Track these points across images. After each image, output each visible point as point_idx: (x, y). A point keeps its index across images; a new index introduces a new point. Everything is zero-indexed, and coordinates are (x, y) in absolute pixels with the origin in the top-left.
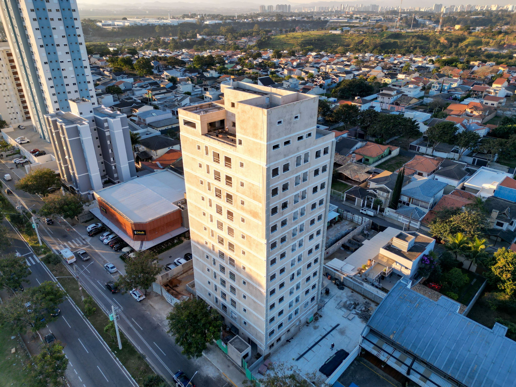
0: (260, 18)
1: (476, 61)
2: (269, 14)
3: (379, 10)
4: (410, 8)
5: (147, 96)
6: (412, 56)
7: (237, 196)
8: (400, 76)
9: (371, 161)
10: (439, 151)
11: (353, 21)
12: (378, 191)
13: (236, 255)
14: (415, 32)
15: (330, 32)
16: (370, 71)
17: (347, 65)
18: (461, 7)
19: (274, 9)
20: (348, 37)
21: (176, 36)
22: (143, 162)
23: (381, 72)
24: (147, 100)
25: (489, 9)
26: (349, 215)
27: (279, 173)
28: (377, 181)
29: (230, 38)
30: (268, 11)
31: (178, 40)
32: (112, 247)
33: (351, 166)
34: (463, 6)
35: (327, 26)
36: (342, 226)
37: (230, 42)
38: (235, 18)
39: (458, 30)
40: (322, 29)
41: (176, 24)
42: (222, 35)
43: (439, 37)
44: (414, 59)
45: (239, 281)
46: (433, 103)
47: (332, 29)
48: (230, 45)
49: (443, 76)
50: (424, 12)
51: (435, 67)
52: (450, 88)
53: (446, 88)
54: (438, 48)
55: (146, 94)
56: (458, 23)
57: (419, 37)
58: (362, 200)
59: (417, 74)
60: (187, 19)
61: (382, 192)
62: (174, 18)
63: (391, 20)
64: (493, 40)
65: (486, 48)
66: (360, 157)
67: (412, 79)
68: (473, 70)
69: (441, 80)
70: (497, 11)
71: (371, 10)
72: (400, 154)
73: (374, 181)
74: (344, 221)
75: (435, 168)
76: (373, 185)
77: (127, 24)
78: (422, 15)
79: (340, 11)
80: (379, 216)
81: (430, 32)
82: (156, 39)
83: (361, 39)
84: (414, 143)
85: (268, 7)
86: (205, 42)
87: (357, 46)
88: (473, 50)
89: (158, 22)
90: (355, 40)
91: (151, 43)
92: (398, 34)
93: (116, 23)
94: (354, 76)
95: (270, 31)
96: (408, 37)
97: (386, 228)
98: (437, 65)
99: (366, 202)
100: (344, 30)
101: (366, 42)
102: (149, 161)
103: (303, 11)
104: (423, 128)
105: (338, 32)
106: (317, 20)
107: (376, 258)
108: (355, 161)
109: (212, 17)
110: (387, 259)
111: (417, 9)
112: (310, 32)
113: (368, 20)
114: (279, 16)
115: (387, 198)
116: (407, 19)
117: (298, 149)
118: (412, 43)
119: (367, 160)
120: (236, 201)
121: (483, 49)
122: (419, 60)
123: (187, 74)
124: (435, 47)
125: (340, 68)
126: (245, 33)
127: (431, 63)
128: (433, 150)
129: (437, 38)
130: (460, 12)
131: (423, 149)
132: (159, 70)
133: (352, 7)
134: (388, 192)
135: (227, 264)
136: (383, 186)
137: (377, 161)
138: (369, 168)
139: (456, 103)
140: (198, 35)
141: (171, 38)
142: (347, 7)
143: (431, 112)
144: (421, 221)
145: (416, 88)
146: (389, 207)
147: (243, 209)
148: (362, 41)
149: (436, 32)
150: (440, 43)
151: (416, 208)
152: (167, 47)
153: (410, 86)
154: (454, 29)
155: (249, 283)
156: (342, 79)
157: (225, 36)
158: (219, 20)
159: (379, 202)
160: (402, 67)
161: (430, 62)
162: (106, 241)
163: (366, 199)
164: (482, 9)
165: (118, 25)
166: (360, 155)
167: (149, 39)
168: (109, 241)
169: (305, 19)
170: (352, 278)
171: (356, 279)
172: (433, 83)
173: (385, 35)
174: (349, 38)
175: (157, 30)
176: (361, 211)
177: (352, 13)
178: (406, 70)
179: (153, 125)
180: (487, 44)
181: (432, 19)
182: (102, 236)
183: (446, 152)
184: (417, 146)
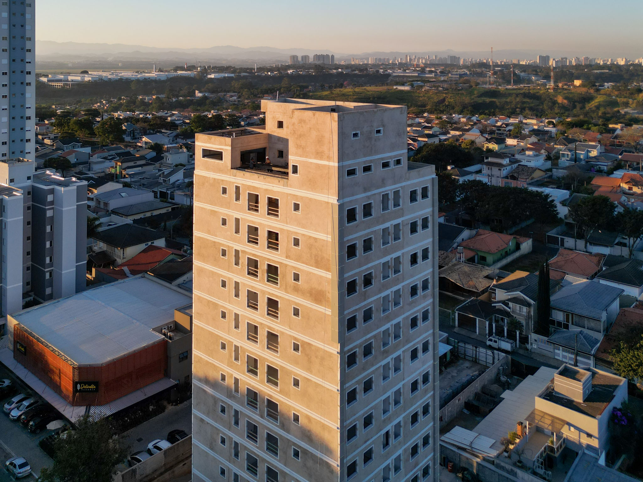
0: (291, 71)
1: (616, 124)
2: (303, 66)
3: (461, 62)
4: (505, 61)
5: (113, 171)
6: (520, 118)
7: (286, 265)
8: (510, 142)
9: (490, 259)
10: (596, 245)
11: (427, 75)
12: (511, 304)
13: (281, 392)
14: (519, 89)
15: (395, 87)
16: (463, 135)
17: (426, 127)
18: (575, 60)
19: (311, 60)
20: (422, 95)
21: (162, 93)
22: (98, 269)
23: (481, 136)
24: (113, 176)
25: (615, 63)
26: (470, 349)
27: (357, 217)
28: (507, 287)
29: (246, 96)
30: (301, 63)
31: (164, 100)
32: (25, 425)
33: (458, 266)
34: (578, 59)
35: (389, 81)
36: (459, 371)
37: (246, 101)
38: (253, 71)
39: (580, 86)
40: (383, 84)
41: (163, 79)
42: (234, 92)
43: (556, 96)
44: (524, 121)
45: (285, 453)
46: (567, 176)
47: (397, 84)
48: (245, 105)
49: (573, 141)
50: (526, 65)
51: (558, 131)
52: (588, 157)
53: (582, 157)
54: (556, 110)
55: (112, 167)
56: (578, 78)
57: (525, 95)
58: (487, 323)
59: (534, 139)
60: (180, 72)
61: (518, 306)
62: (161, 70)
63: (481, 75)
64: (634, 100)
65: (626, 110)
66: (471, 254)
67: (529, 146)
68: (616, 133)
69: (572, 146)
70: (627, 66)
71: (449, 62)
72: (535, 250)
73: (501, 287)
74: (461, 361)
75: (597, 269)
76: (501, 295)
77: (87, 78)
78: (524, 68)
79: (406, 64)
80: (521, 352)
81: (539, 89)
82: (131, 98)
83: (442, 98)
84: (552, 233)
85: (302, 57)
86: (208, 102)
87: (436, 106)
88: (609, 113)
89: (137, 75)
90: (432, 98)
91: (121, 105)
92: (494, 91)
93: (70, 78)
94: (440, 140)
95: (307, 87)
96: (510, 95)
97: (538, 369)
98: (560, 127)
99: (494, 325)
100: (415, 85)
101: (449, 102)
102: (110, 267)
103: (353, 63)
104: (563, 211)
105: (406, 88)
106: (374, 73)
107: (531, 417)
108: (463, 259)
109: (219, 70)
110: (550, 418)
111: (515, 62)
112: (366, 87)
113: (448, 74)
114: (319, 68)
115: (528, 317)
116: (504, 74)
117: (383, 183)
118: (517, 103)
119: (483, 259)
120: (284, 276)
121: (622, 112)
122: (533, 123)
123: (179, 140)
124: (551, 108)
125: (417, 130)
126: (269, 89)
127: (551, 126)
128: (586, 243)
129: (551, 97)
130: (576, 65)
131: (569, 242)
132: (134, 135)
133: (423, 58)
134: (529, 305)
135: (262, 417)
136: (518, 294)
137: (499, 260)
138: (488, 271)
139: (603, 176)
140: (197, 92)
141: (154, 97)
142: (415, 59)
143: (567, 188)
144: (594, 356)
145: (536, 156)
146: (536, 332)
147: (296, 290)
148: (444, 100)
149: (549, 89)
150: (559, 104)
151: (581, 332)
152: (147, 109)
153: (527, 153)
154: (573, 85)
155: (305, 452)
156: (423, 144)
157: (239, 93)
158: (229, 73)
159: (515, 325)
160: (510, 131)
161: (549, 124)
162: (15, 413)
163: (494, 321)
164: (606, 63)
165: (72, 81)
166: (470, 249)
167: (120, 99)
168: (20, 413)
169: (357, 72)
170: (493, 463)
171: (503, 464)
172: (561, 150)
173: (476, 92)
174: (424, 96)
175: (133, 87)
176: (488, 343)
177: (423, 65)
178: (517, 133)
179: (121, 211)
180: (626, 105)
181: (539, 73)
182: (10, 403)
183: (607, 246)
184: (560, 237)
